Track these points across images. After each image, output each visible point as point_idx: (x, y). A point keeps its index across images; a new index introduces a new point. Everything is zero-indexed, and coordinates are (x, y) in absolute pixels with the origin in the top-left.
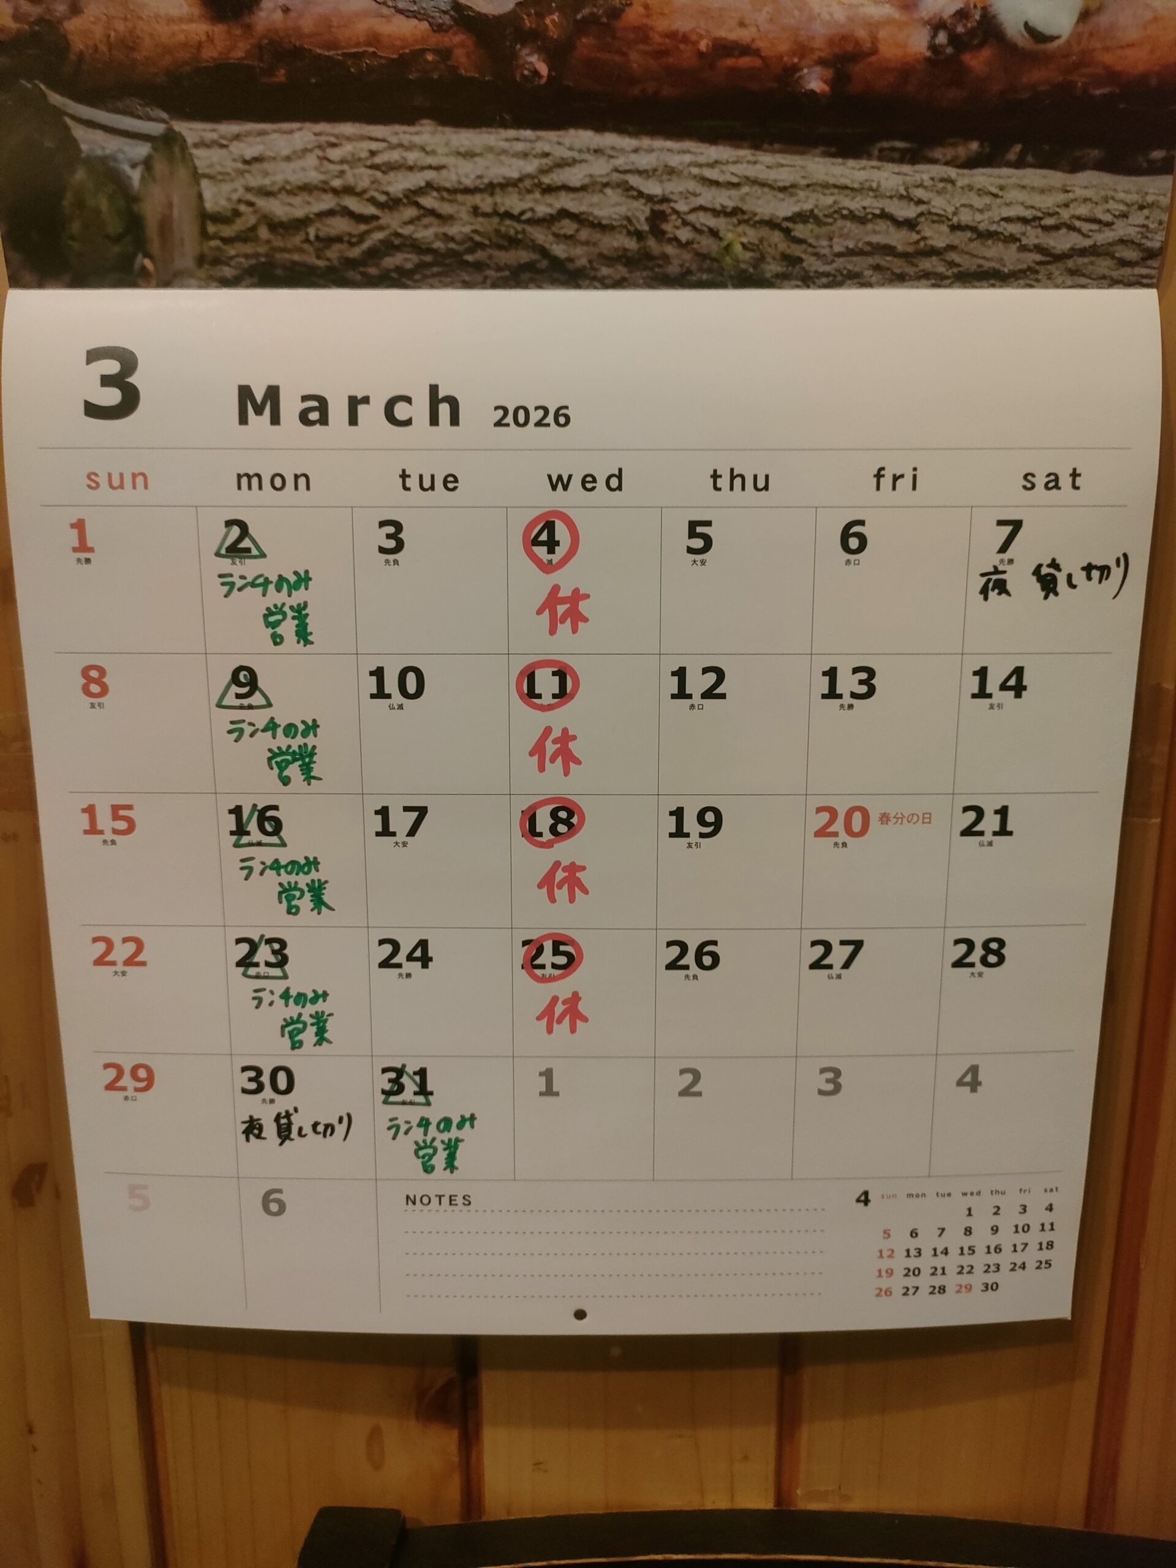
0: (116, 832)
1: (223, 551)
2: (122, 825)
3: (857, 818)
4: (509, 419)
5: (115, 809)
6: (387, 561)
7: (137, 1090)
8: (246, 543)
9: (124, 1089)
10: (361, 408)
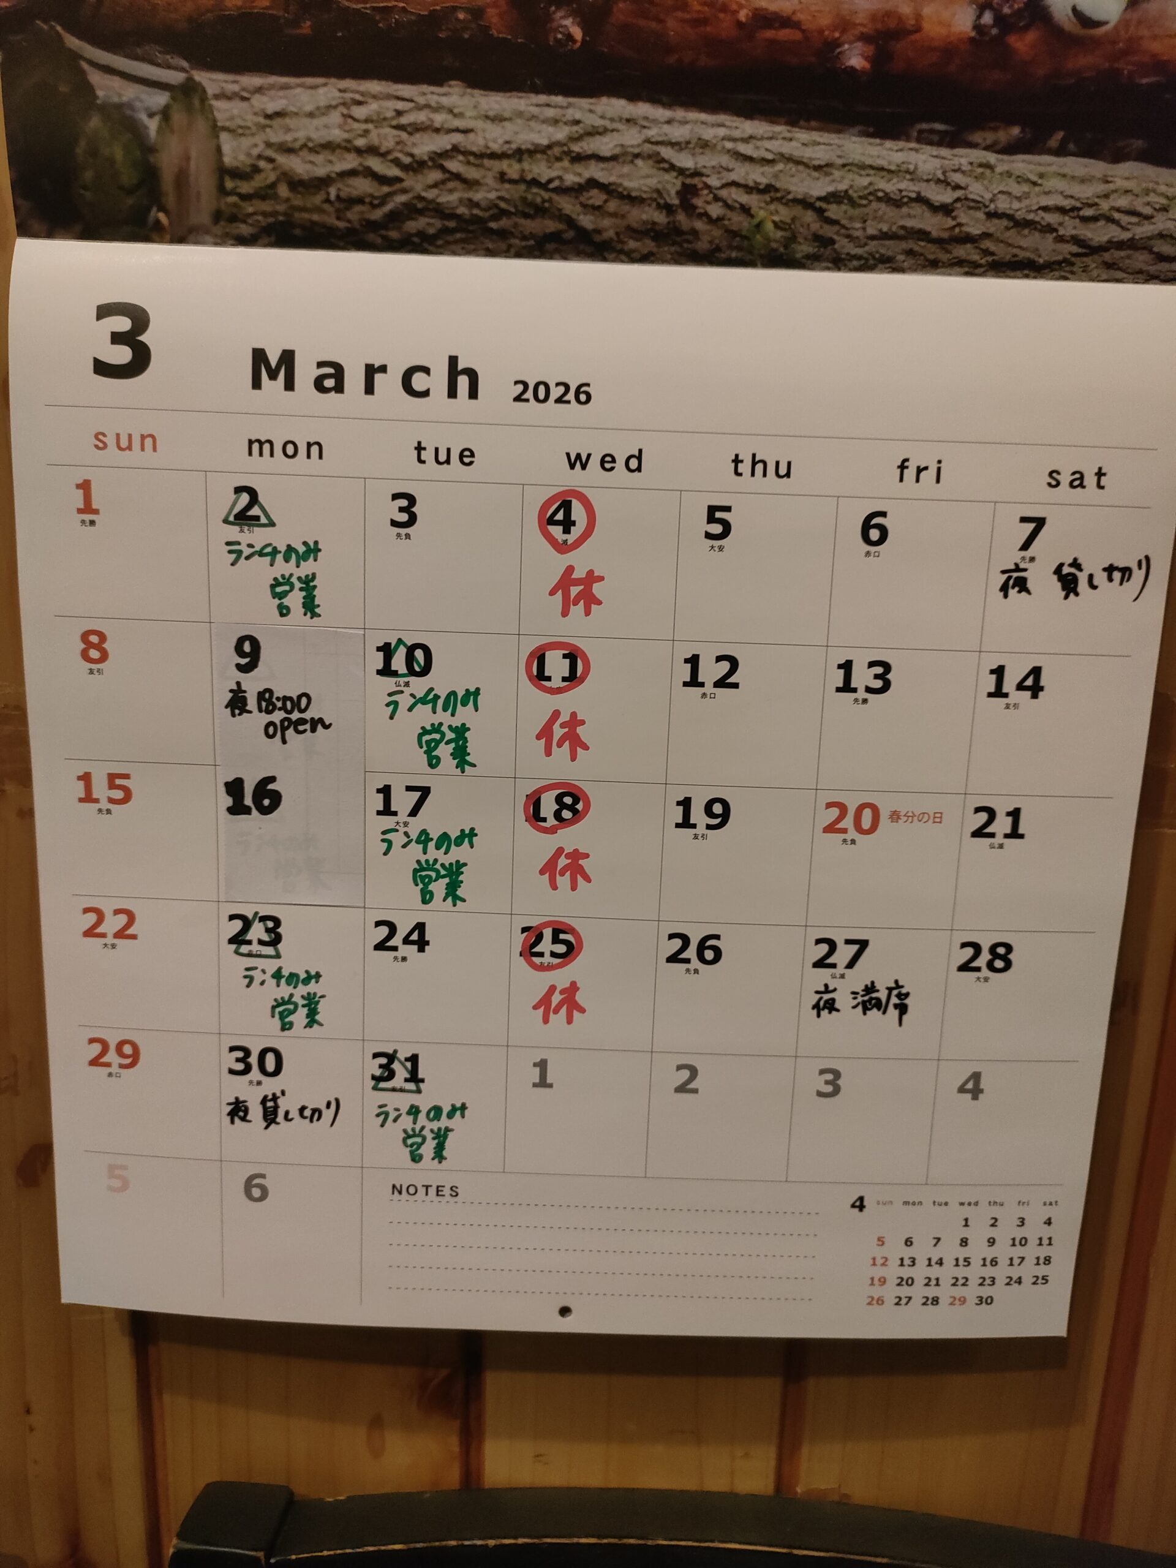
0: (111, 801)
1: (231, 518)
2: (118, 794)
3: (867, 814)
4: (529, 394)
5: (112, 777)
6: (399, 535)
7: (121, 1066)
8: (255, 511)
9: (108, 1065)
10: (378, 377)
